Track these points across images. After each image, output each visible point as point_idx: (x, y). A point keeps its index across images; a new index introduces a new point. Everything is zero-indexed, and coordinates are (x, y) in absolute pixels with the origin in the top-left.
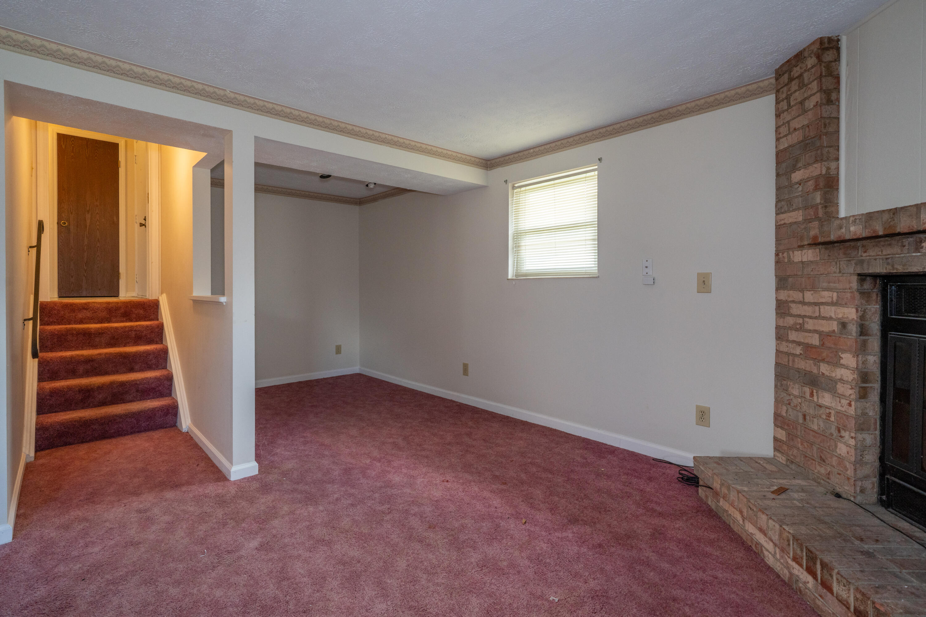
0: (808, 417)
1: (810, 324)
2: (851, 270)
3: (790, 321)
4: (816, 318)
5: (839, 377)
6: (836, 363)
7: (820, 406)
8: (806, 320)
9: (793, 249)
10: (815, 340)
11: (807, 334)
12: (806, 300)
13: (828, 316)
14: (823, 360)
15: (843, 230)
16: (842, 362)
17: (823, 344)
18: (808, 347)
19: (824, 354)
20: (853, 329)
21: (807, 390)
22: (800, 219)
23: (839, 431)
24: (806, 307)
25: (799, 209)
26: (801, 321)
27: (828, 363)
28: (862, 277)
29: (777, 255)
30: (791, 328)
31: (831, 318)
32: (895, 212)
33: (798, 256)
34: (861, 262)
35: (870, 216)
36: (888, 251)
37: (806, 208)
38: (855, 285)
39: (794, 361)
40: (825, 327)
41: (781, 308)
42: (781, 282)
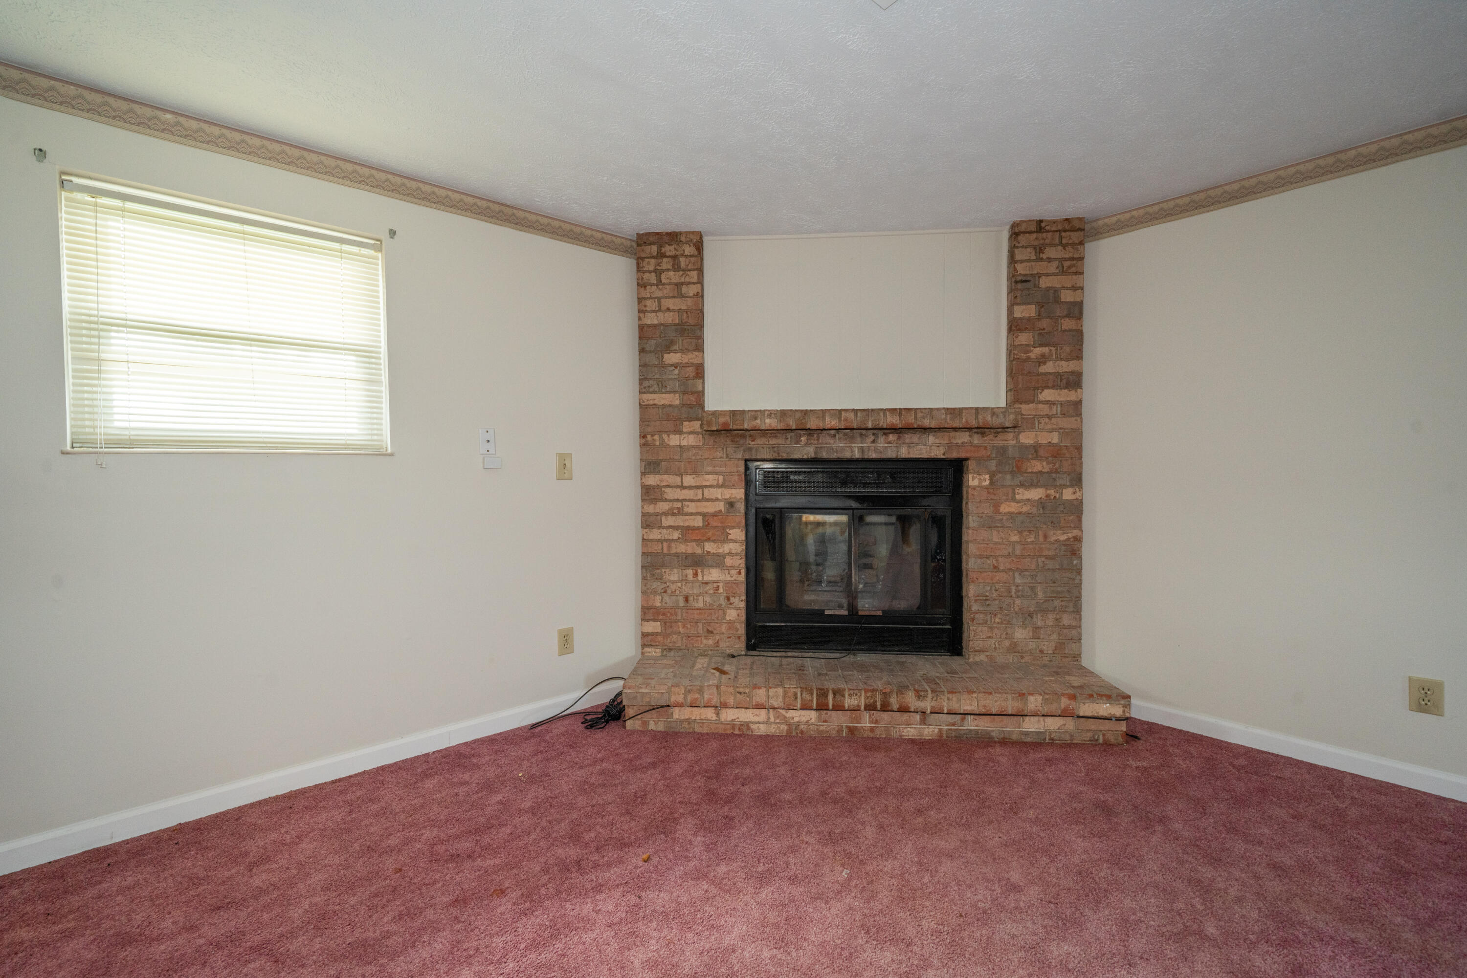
0: (691, 599)
1: (691, 507)
2: (740, 456)
3: (663, 506)
4: (699, 501)
5: (727, 551)
6: (725, 540)
7: (707, 583)
8: (687, 503)
9: (668, 433)
10: (698, 522)
11: (687, 517)
12: (685, 484)
13: (714, 497)
14: (708, 540)
15: (758, 421)
16: (730, 537)
17: (707, 525)
18: (687, 530)
19: (710, 534)
20: (741, 507)
21: (690, 572)
22: (677, 402)
23: (728, 599)
24: (686, 491)
25: (675, 392)
26: (679, 505)
27: (714, 541)
28: (746, 462)
29: (643, 436)
30: (666, 514)
31: (717, 500)
32: (805, 413)
33: (674, 440)
34: (750, 449)
35: (784, 413)
36: (773, 441)
37: (684, 393)
38: (739, 468)
39: (669, 547)
40: (710, 508)
41: (649, 494)
42: (650, 466)
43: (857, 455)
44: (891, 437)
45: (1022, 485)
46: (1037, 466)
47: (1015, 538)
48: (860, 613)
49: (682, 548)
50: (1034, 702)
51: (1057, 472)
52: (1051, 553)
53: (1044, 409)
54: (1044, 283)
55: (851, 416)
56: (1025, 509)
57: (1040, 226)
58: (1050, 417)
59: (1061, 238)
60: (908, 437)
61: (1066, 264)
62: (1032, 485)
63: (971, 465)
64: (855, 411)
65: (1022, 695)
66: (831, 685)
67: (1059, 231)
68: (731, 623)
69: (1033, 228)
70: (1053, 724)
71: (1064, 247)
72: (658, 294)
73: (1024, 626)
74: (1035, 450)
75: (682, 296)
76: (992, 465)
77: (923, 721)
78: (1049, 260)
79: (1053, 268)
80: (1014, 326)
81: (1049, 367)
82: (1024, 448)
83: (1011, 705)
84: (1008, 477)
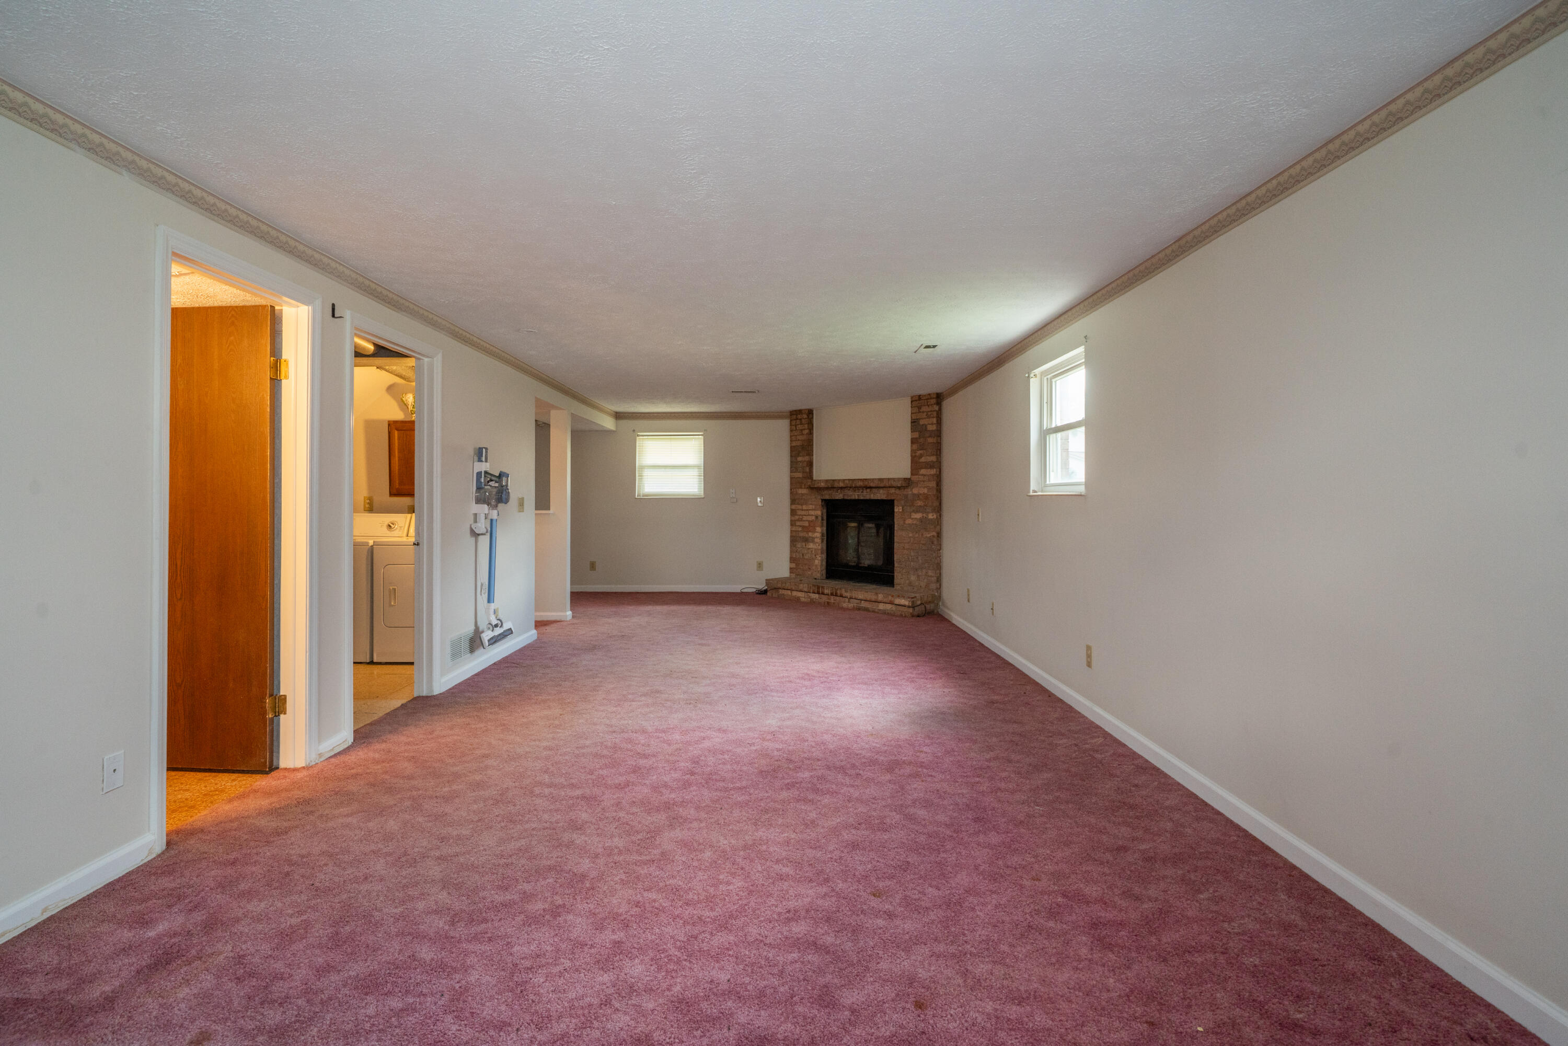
0: (803, 555)
1: (805, 518)
2: (819, 497)
3: (797, 517)
4: (807, 515)
6: (814, 531)
7: (809, 549)
8: (804, 516)
9: (798, 488)
10: (806, 524)
11: (804, 522)
12: (803, 509)
14: (810, 531)
17: (810, 525)
18: (803, 527)
19: (812, 529)
20: (820, 518)
21: (804, 544)
24: (803, 512)
26: (801, 517)
28: (822, 500)
29: (791, 490)
30: (797, 520)
31: (812, 515)
32: (834, 480)
33: (800, 491)
35: (827, 481)
36: (830, 492)
37: (803, 472)
38: (820, 503)
39: (798, 534)
40: (811, 518)
41: (793, 512)
42: (793, 501)
43: (857, 498)
44: (868, 490)
45: (913, 511)
46: (920, 503)
47: (911, 535)
48: (860, 565)
49: (802, 534)
50: (880, 597)
51: (926, 506)
52: (924, 542)
53: (921, 478)
54: (922, 422)
55: (847, 482)
56: (914, 522)
57: (920, 397)
58: (924, 481)
59: (927, 403)
60: (874, 490)
61: (929, 413)
62: (917, 512)
63: (896, 503)
64: (849, 480)
65: (877, 594)
66: (821, 585)
67: (927, 399)
68: (816, 566)
69: (917, 399)
70: (889, 607)
71: (928, 406)
72: (796, 434)
73: (914, 575)
74: (918, 496)
75: (802, 434)
76: (903, 502)
77: (849, 602)
78: (923, 412)
79: (924, 415)
80: (913, 441)
81: (923, 460)
82: (914, 495)
83: (873, 598)
84: (909, 508)
